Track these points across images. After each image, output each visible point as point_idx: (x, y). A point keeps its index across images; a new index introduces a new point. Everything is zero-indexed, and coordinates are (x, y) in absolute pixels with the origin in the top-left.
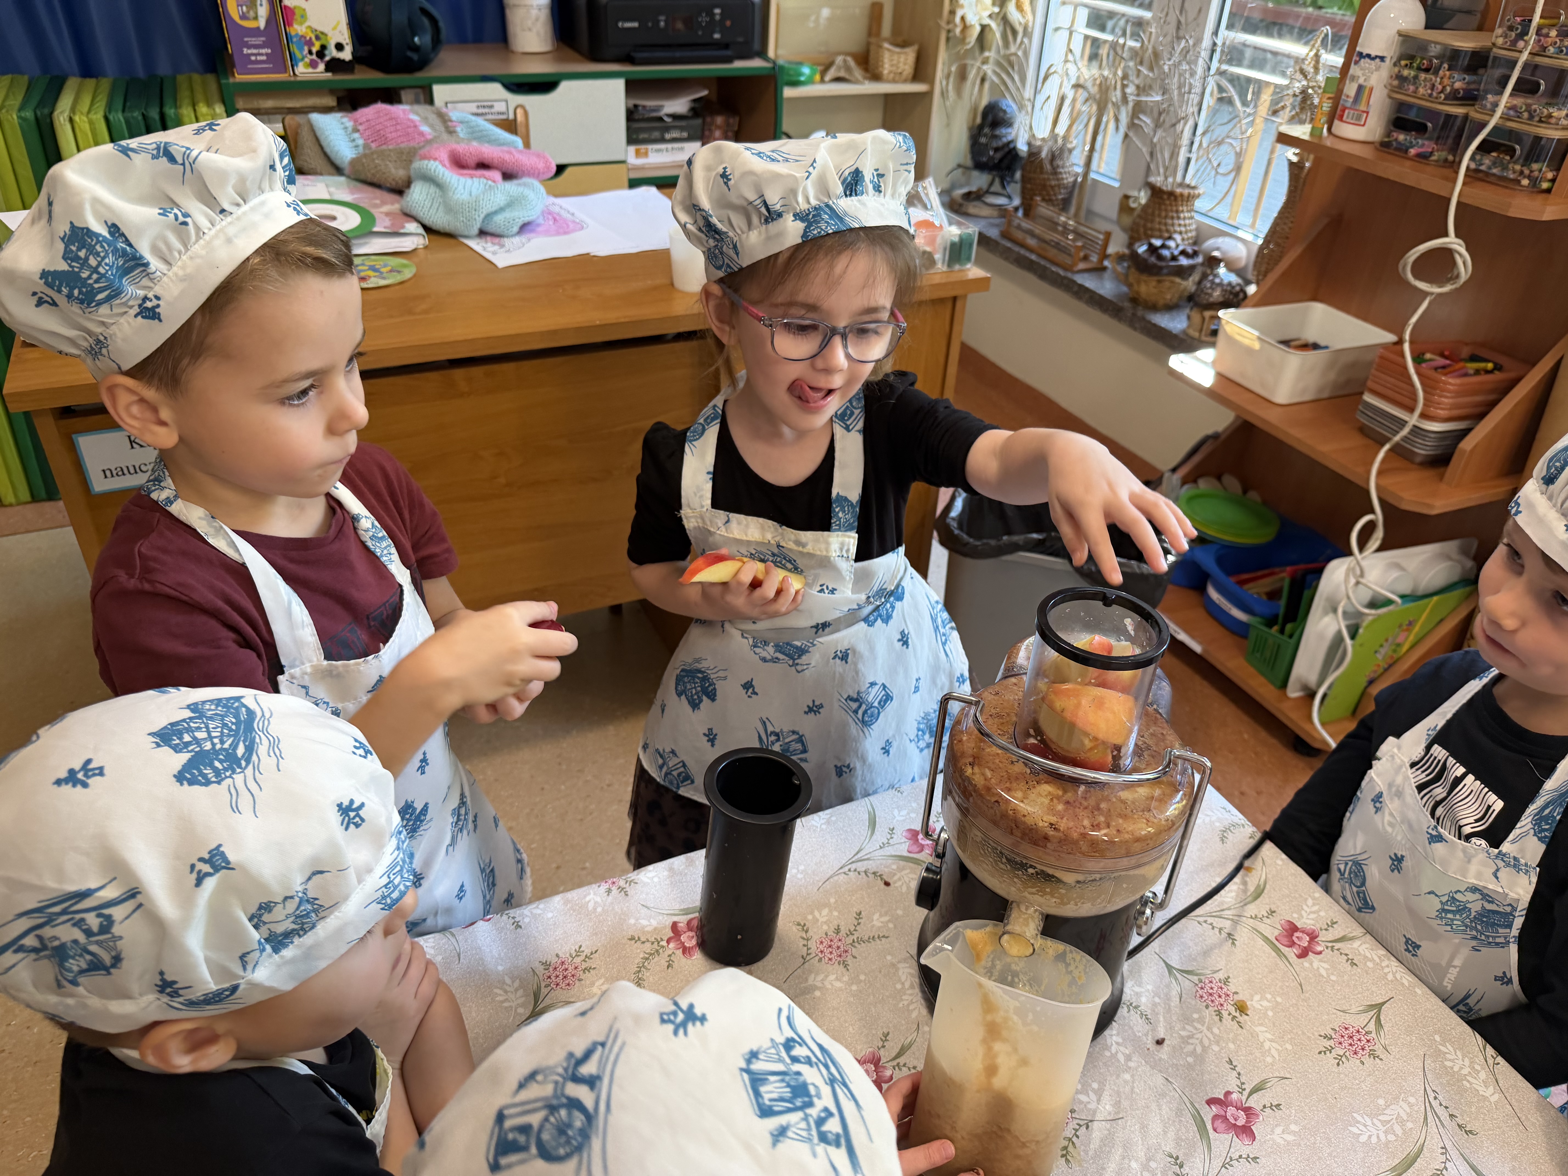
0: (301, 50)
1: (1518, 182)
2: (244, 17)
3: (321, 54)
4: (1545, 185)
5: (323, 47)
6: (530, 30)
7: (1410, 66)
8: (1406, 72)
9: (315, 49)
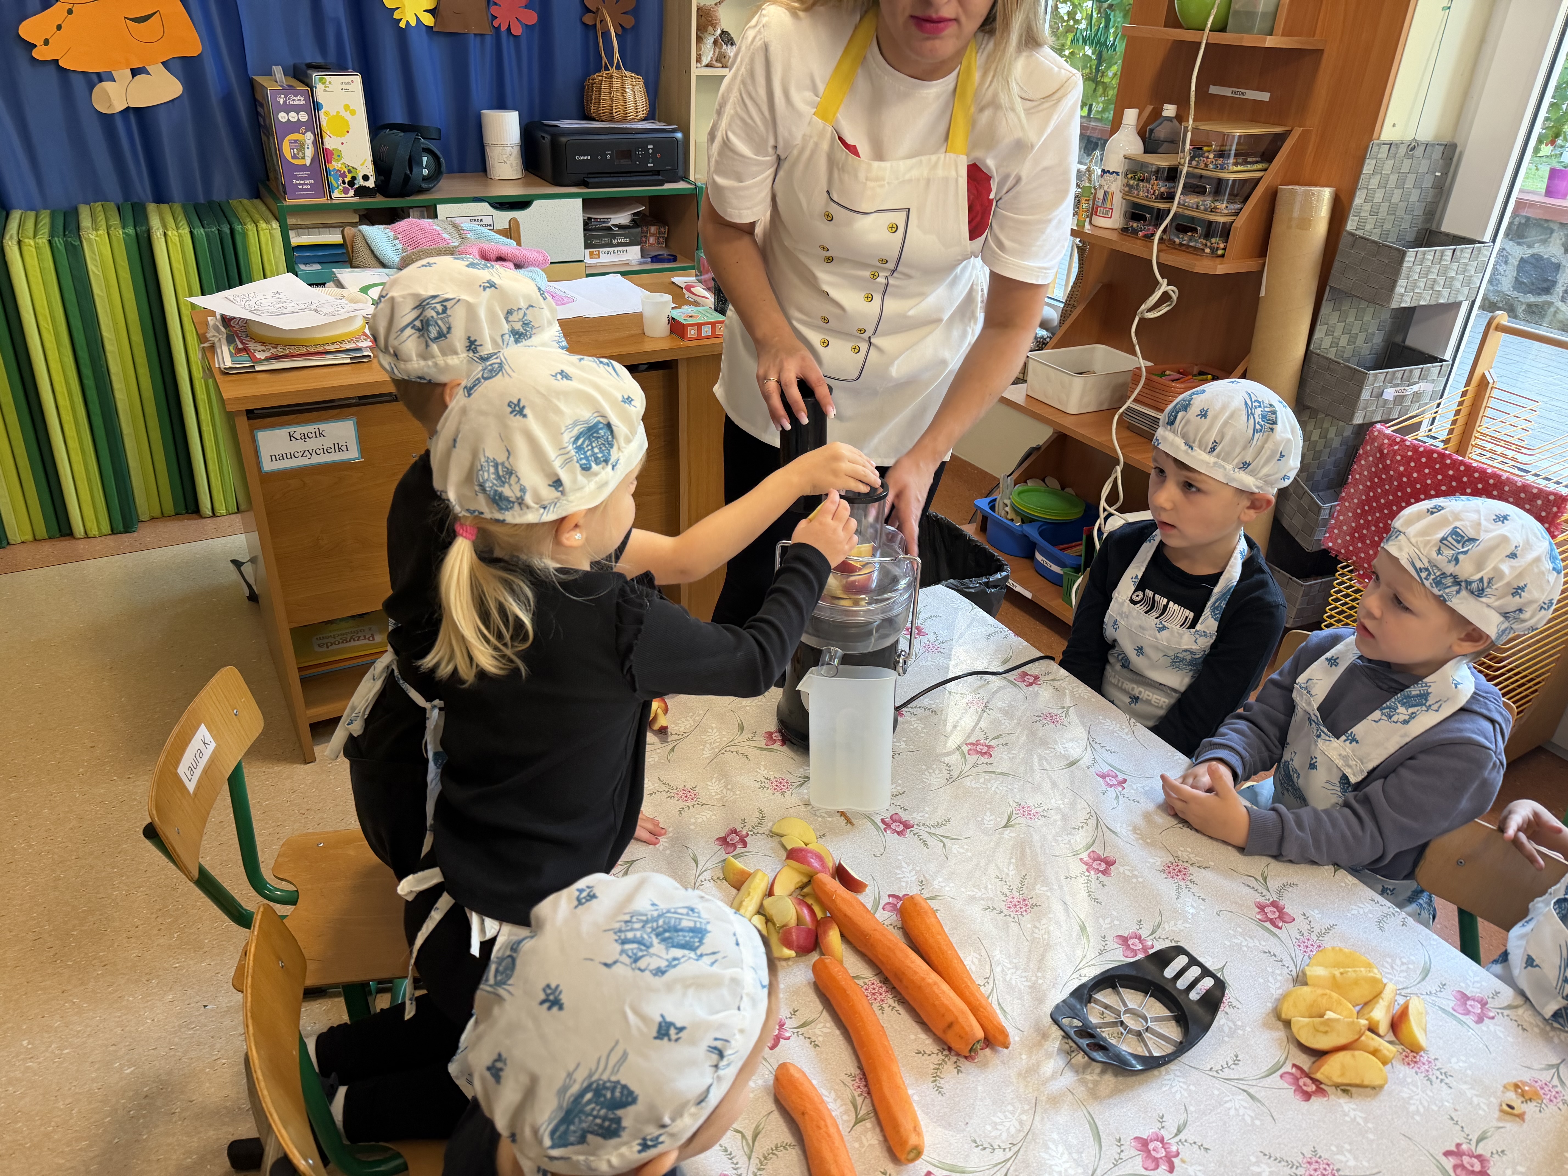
0: (337, 180)
1: (1203, 250)
2: (295, 157)
3: (351, 183)
4: (1220, 252)
5: (354, 178)
6: (505, 162)
7: (1133, 178)
8: (1131, 182)
9: (347, 180)
